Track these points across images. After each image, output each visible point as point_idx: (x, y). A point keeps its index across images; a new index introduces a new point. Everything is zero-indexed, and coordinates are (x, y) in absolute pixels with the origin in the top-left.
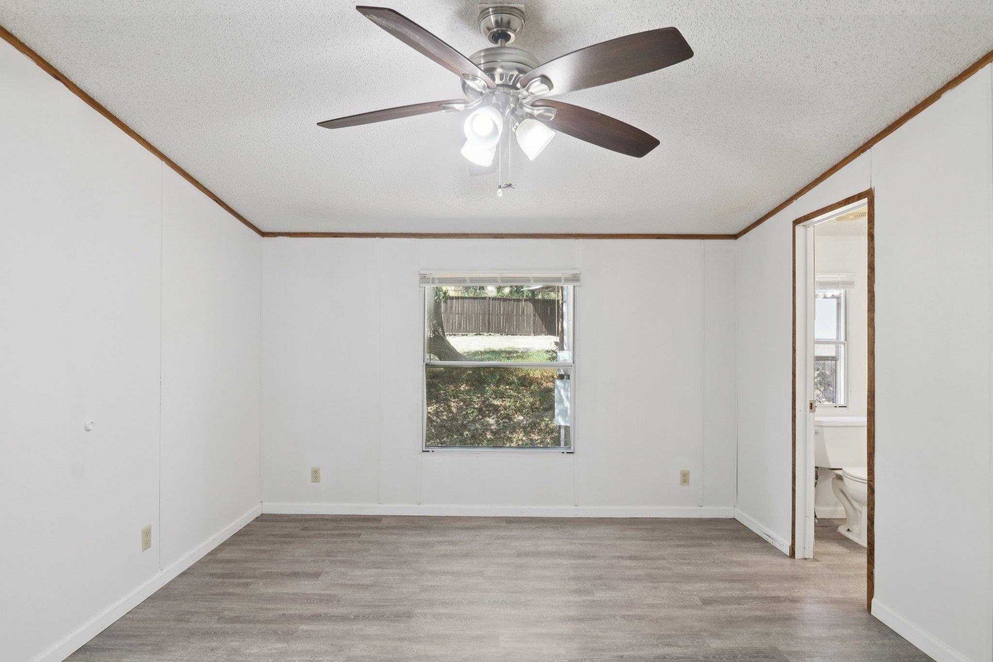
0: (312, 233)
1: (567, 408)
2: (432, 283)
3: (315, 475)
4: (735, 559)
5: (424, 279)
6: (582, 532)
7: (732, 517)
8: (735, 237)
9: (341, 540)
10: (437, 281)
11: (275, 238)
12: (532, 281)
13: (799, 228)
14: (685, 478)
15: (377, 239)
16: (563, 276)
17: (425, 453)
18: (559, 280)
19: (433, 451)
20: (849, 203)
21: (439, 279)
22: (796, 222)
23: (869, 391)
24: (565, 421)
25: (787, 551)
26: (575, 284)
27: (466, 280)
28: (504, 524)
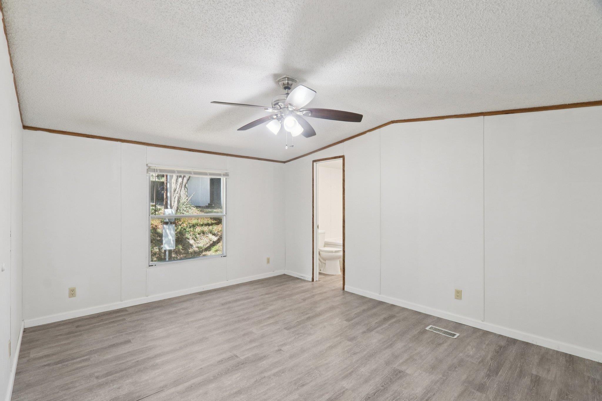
0: (68, 132)
1: (170, 240)
2: (156, 172)
3: (72, 293)
4: (298, 286)
5: (149, 169)
6: (238, 290)
7: (283, 273)
8: (284, 162)
9: (116, 324)
10: (158, 171)
11: (36, 131)
12: (208, 174)
13: (315, 163)
14: (268, 261)
15: (119, 143)
16: (222, 173)
17: (151, 267)
18: (220, 175)
19: (155, 265)
20: (336, 158)
21: (160, 170)
22: (314, 161)
23: (343, 220)
24: (170, 247)
25: (311, 280)
26: (227, 177)
27: (175, 172)
28: (199, 296)
